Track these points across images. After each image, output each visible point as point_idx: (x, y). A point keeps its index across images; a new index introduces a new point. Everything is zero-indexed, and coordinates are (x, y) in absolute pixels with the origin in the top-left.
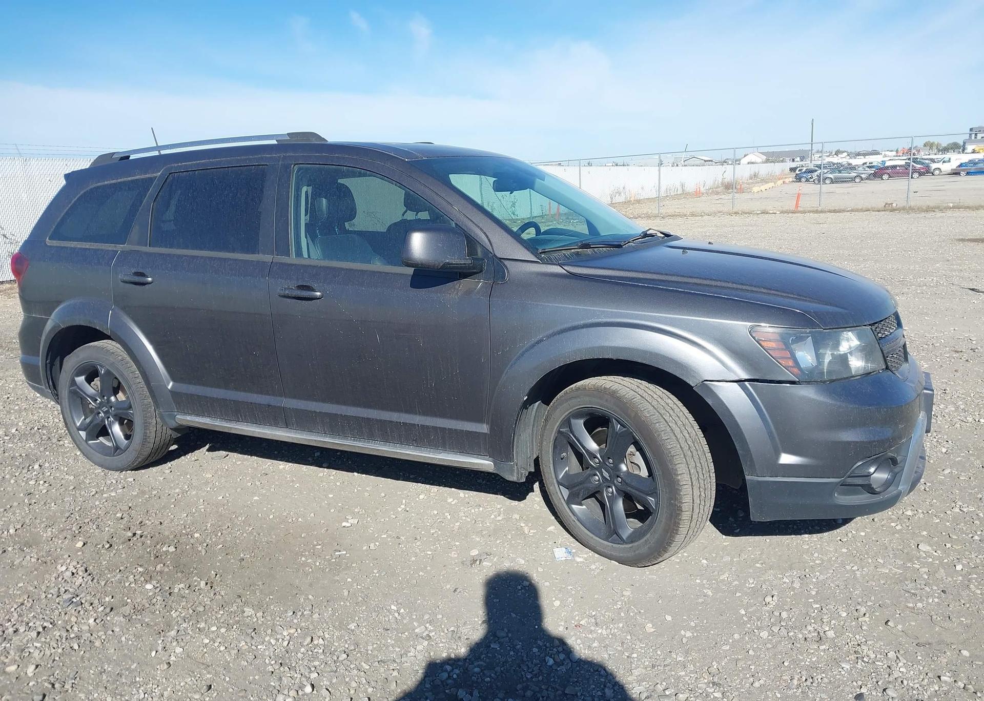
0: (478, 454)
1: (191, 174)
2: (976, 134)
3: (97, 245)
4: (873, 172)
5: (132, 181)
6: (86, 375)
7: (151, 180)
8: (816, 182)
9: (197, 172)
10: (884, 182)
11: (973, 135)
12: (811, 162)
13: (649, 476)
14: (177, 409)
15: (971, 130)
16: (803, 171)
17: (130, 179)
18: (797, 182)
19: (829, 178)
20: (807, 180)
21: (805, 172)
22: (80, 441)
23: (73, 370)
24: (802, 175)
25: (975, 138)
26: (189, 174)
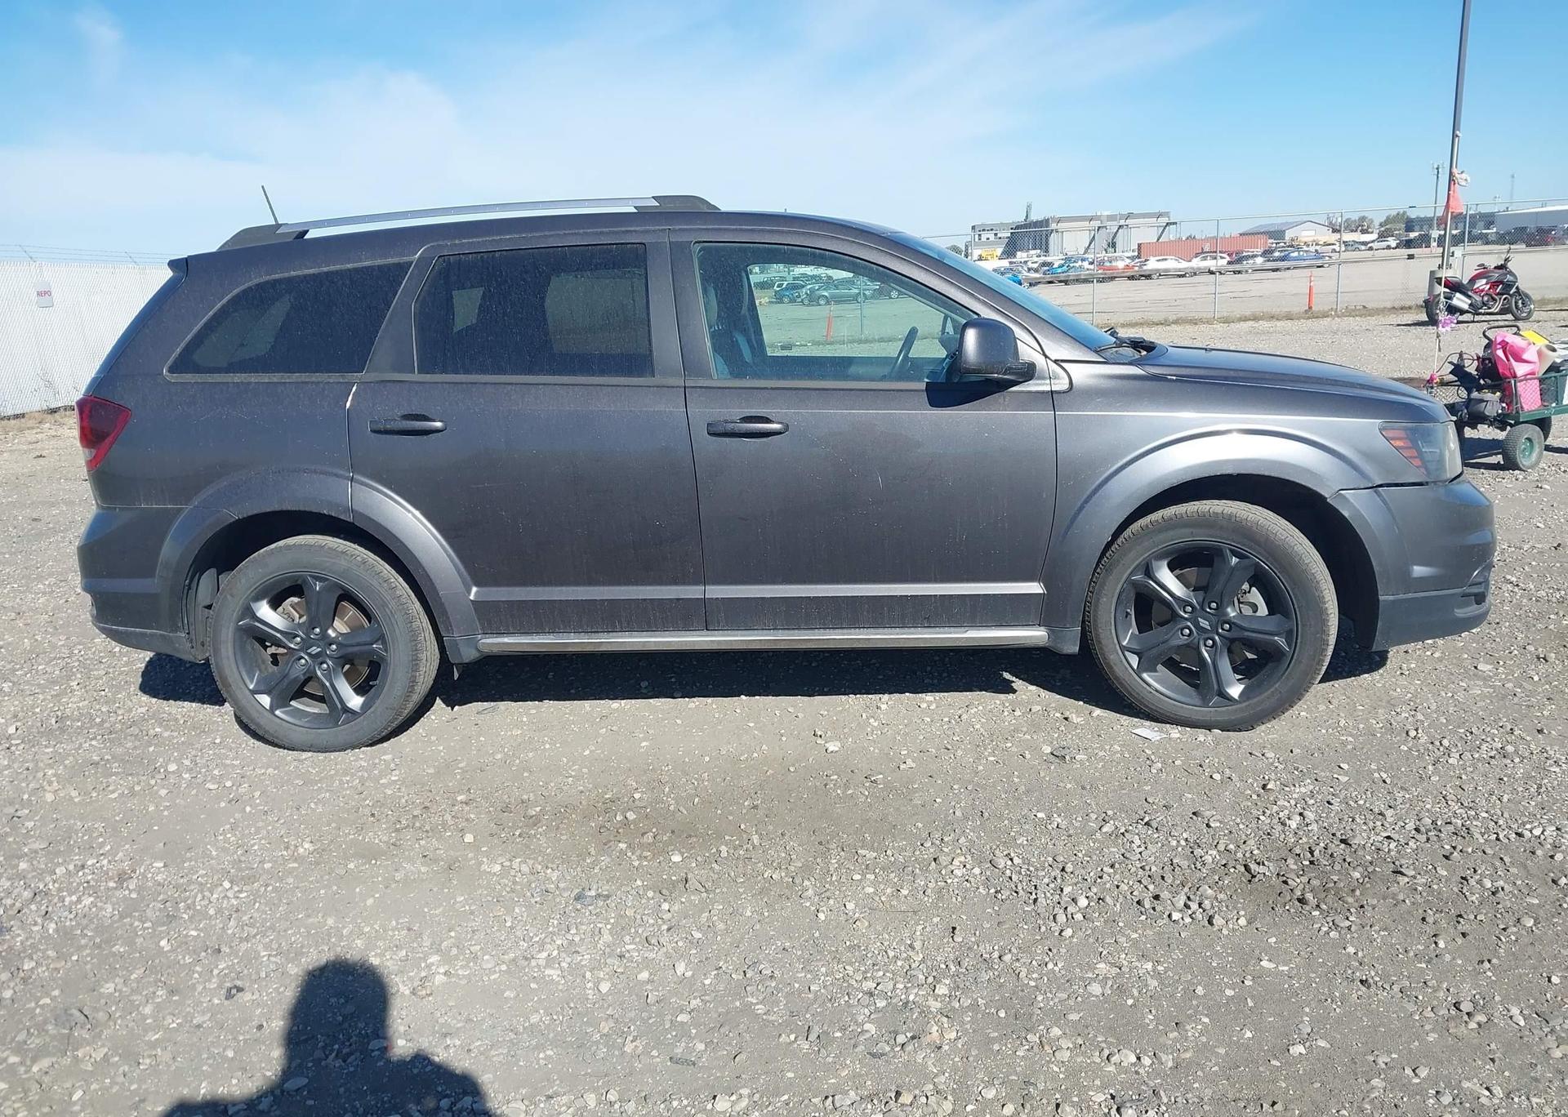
0: (1026, 625)
1: (485, 257)
2: (980, 235)
3: (297, 377)
4: (878, 287)
5: (356, 270)
6: (269, 598)
7: (402, 268)
8: (806, 302)
9: (497, 255)
10: (892, 303)
11: (977, 236)
12: (789, 274)
13: (1269, 615)
14: (483, 629)
15: (973, 228)
16: (784, 286)
17: (349, 266)
18: (776, 303)
19: (823, 296)
20: (792, 301)
21: (787, 289)
22: (257, 711)
23: (249, 592)
24: (782, 293)
25: (980, 239)
26: (482, 257)
